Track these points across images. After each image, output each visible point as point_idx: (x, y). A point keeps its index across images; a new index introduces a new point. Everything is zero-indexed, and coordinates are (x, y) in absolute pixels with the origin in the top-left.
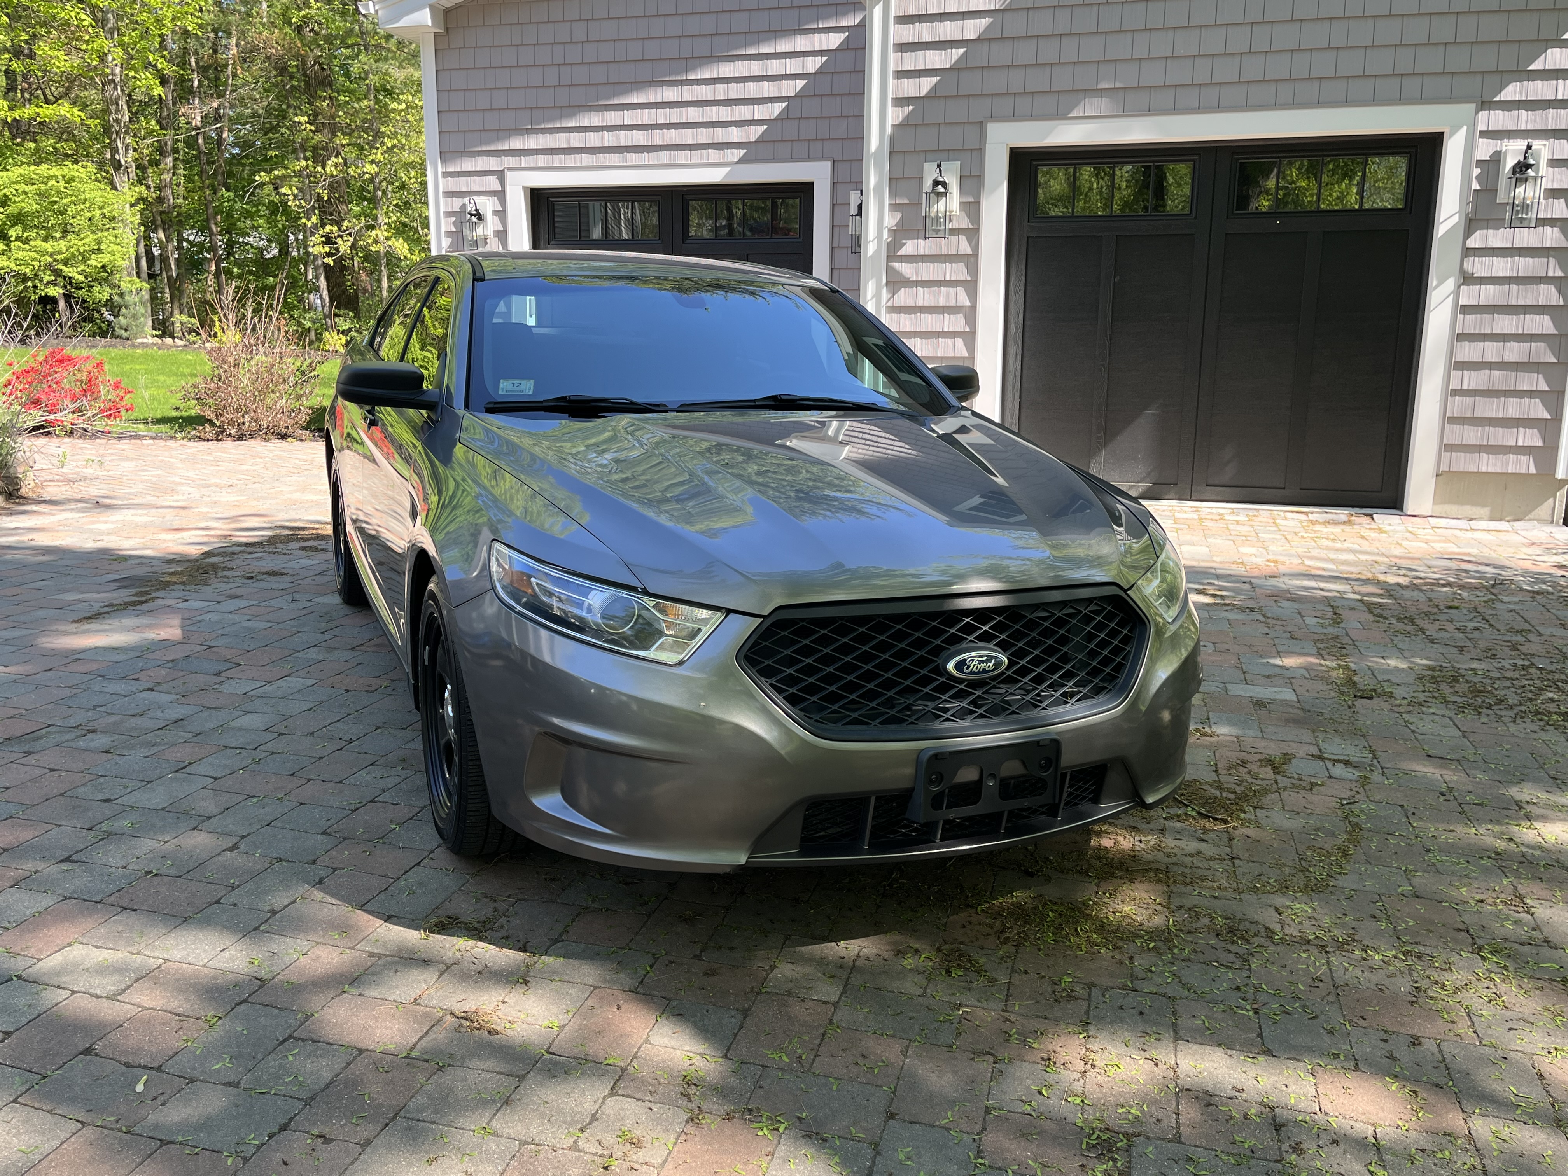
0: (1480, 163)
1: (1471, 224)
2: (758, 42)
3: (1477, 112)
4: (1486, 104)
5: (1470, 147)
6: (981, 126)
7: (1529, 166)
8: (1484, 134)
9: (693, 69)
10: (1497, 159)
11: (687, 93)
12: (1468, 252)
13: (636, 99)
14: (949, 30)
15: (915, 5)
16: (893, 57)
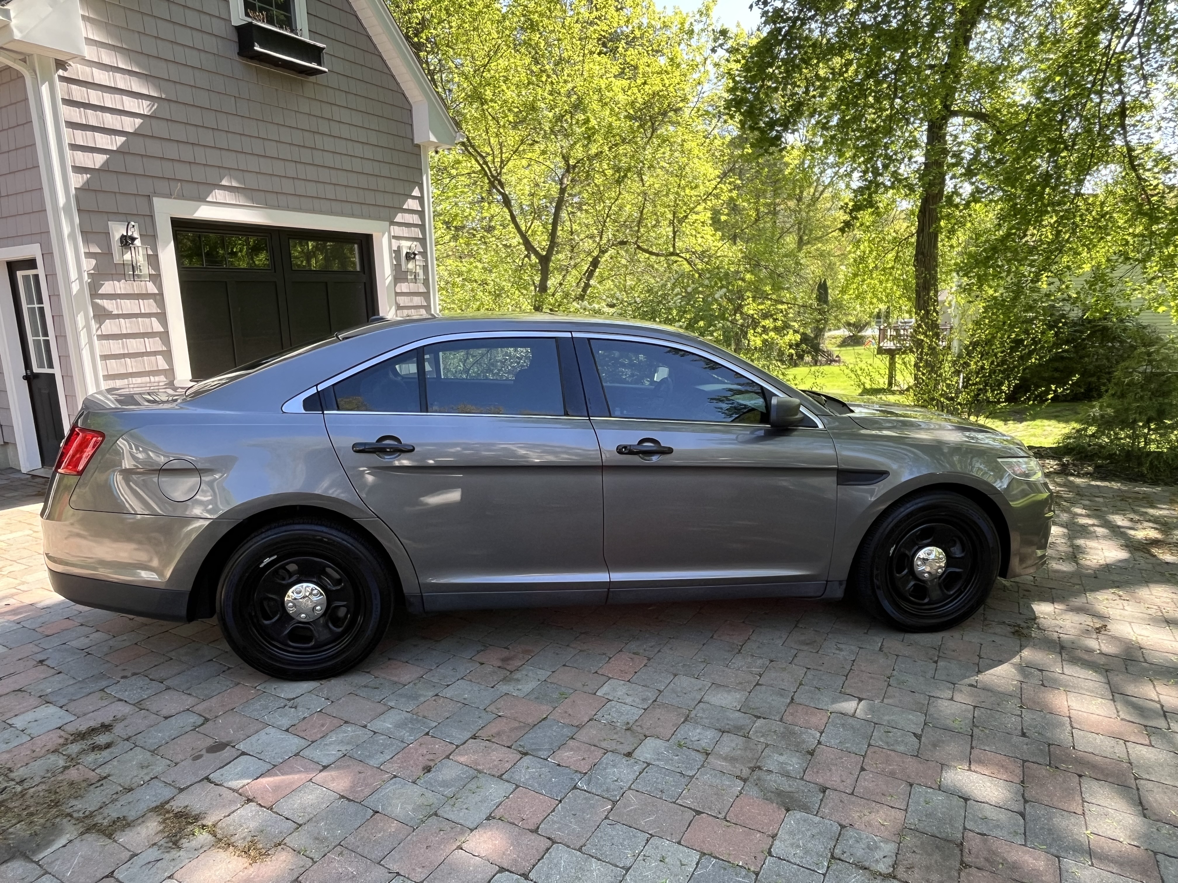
0: (394, 251)
1: (397, 281)
3: (389, 226)
4: (393, 223)
5: (389, 243)
6: (149, 198)
7: (415, 254)
8: (395, 237)
10: (399, 249)
12: (397, 294)
14: (110, 121)
15: (78, 93)
16: (66, 132)
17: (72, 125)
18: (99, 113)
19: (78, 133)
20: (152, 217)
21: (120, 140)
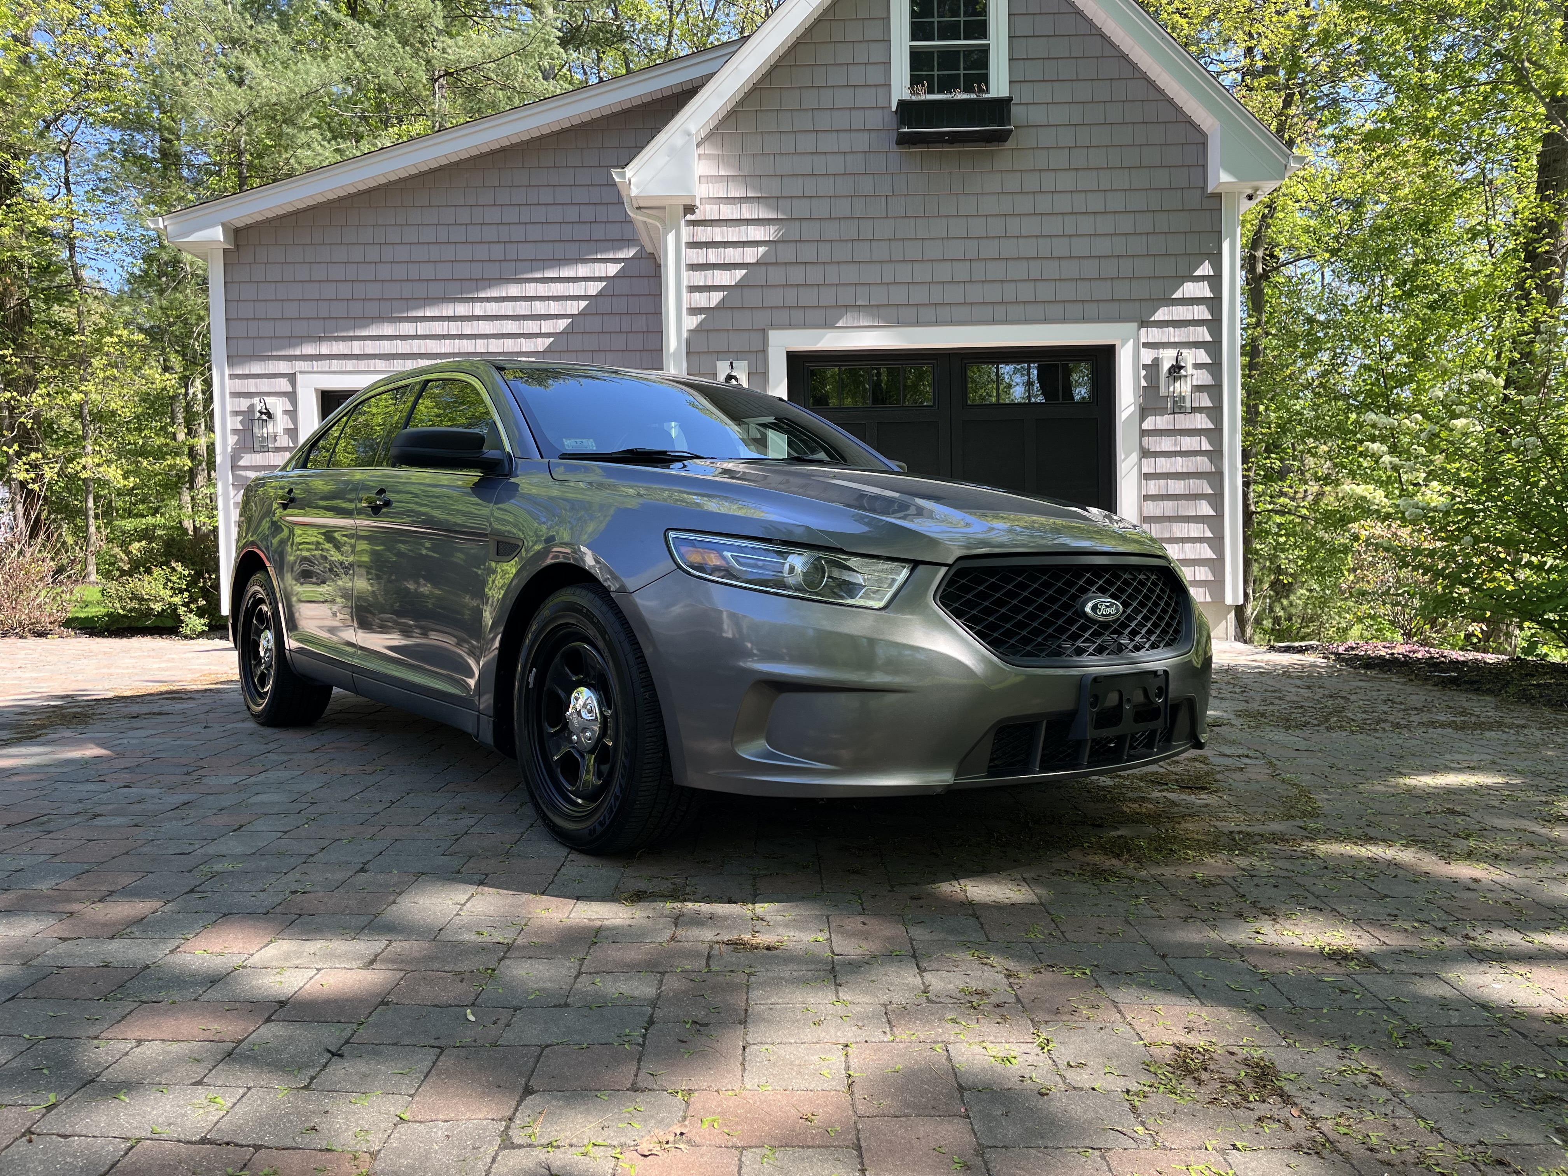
0: (1145, 366)
1: (1144, 412)
2: (543, 269)
3: (1139, 329)
4: (1145, 323)
5: (1137, 356)
6: (764, 332)
7: (1181, 367)
8: (1146, 345)
9: (484, 289)
10: (1156, 363)
11: (478, 309)
12: (1144, 433)
13: (428, 313)
14: (732, 255)
15: (703, 234)
16: (686, 275)
17: (693, 267)
18: (721, 250)
19: (697, 274)
20: (764, 352)
21: (740, 274)
